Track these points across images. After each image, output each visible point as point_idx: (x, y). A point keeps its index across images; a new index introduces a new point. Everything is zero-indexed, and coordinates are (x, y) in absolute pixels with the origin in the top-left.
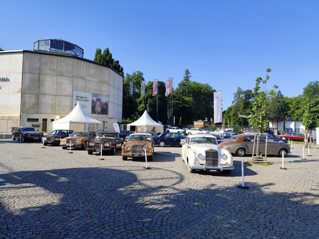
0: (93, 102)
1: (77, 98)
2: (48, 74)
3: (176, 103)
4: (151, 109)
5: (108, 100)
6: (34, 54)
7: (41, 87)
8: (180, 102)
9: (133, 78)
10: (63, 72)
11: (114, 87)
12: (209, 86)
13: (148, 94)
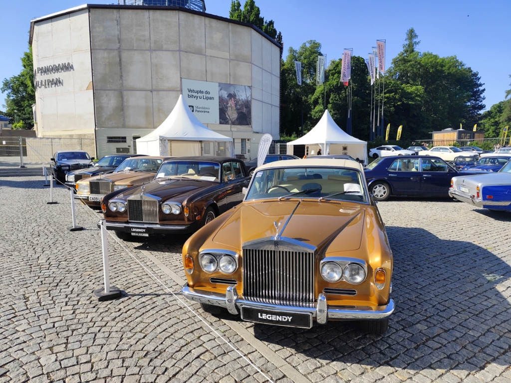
0: (221, 100)
1: (190, 94)
2: (135, 48)
3: (387, 98)
4: (335, 114)
5: (251, 95)
6: (108, 10)
7: (124, 75)
8: (397, 96)
9: (302, 56)
10: (162, 41)
11: (263, 69)
12: (457, 61)
13: (330, 85)
